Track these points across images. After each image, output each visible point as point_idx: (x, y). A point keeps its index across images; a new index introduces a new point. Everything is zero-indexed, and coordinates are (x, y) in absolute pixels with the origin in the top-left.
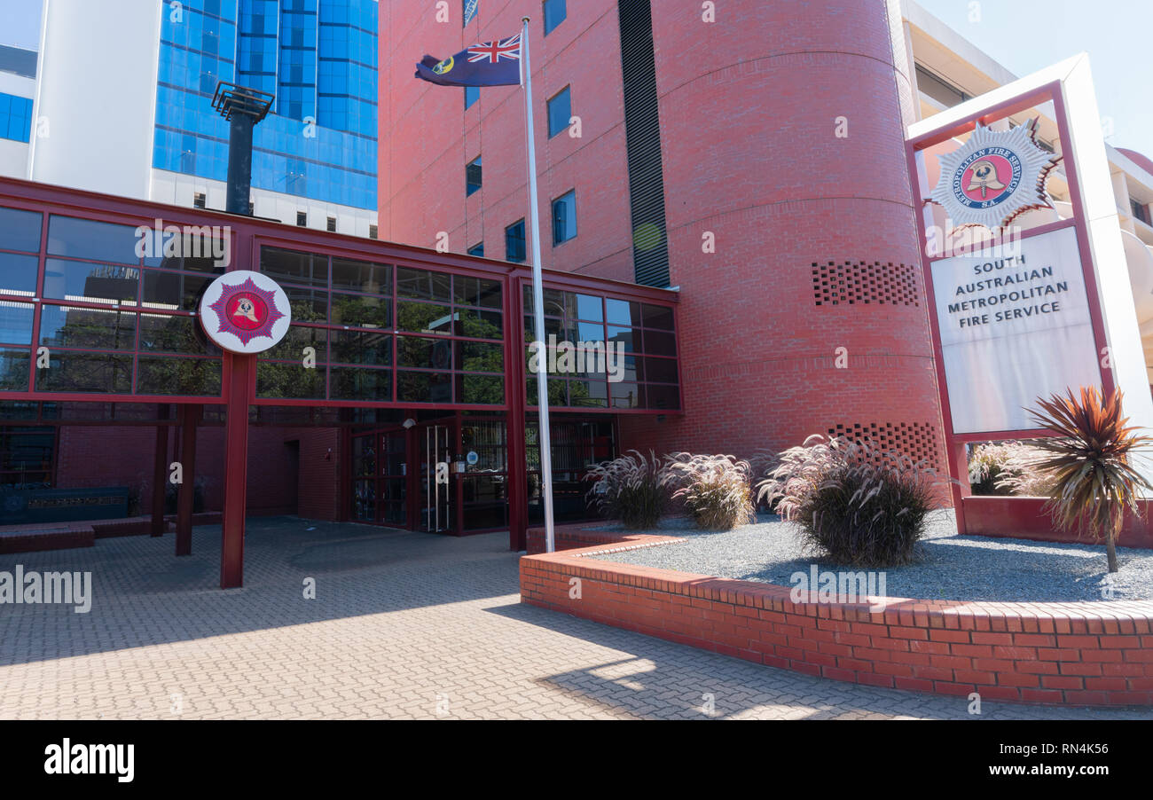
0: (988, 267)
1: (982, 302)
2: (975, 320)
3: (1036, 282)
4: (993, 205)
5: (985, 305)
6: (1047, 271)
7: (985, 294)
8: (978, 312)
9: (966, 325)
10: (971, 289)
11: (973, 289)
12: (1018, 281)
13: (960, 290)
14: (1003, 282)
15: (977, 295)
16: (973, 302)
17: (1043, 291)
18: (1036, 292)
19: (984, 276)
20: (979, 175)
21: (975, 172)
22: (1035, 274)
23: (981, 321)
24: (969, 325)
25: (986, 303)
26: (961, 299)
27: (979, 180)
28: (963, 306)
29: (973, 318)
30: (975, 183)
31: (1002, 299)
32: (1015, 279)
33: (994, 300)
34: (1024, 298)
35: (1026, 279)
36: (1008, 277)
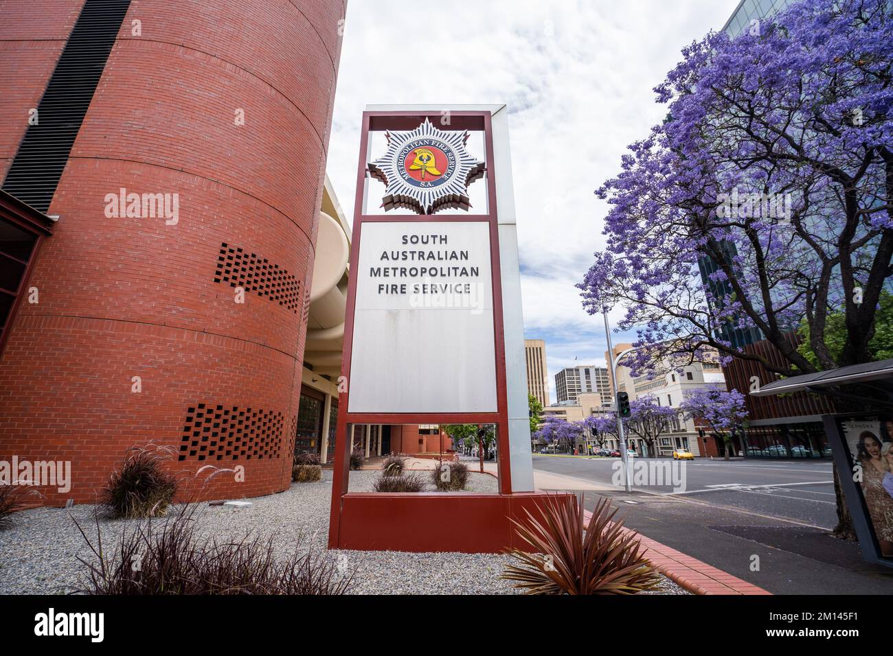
0: (415, 239)
1: (403, 271)
2: (394, 288)
3: (454, 263)
4: (429, 187)
5: (406, 275)
6: (465, 255)
7: (408, 264)
8: (398, 280)
9: (384, 292)
10: (395, 256)
11: (397, 258)
12: (439, 259)
13: (385, 256)
14: (426, 256)
15: (400, 264)
16: (395, 269)
17: (459, 272)
18: (452, 272)
19: (409, 247)
20: (421, 159)
21: (418, 156)
22: (454, 256)
23: (399, 290)
24: (387, 292)
25: (408, 273)
26: (384, 264)
27: (421, 163)
28: (385, 272)
29: (392, 286)
30: (417, 165)
31: (422, 272)
32: (436, 257)
33: (414, 272)
34: (442, 275)
35: (446, 258)
36: (431, 252)
